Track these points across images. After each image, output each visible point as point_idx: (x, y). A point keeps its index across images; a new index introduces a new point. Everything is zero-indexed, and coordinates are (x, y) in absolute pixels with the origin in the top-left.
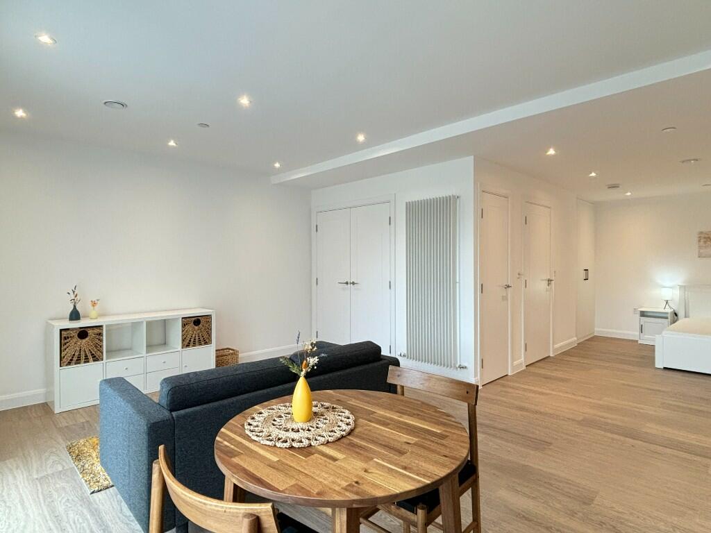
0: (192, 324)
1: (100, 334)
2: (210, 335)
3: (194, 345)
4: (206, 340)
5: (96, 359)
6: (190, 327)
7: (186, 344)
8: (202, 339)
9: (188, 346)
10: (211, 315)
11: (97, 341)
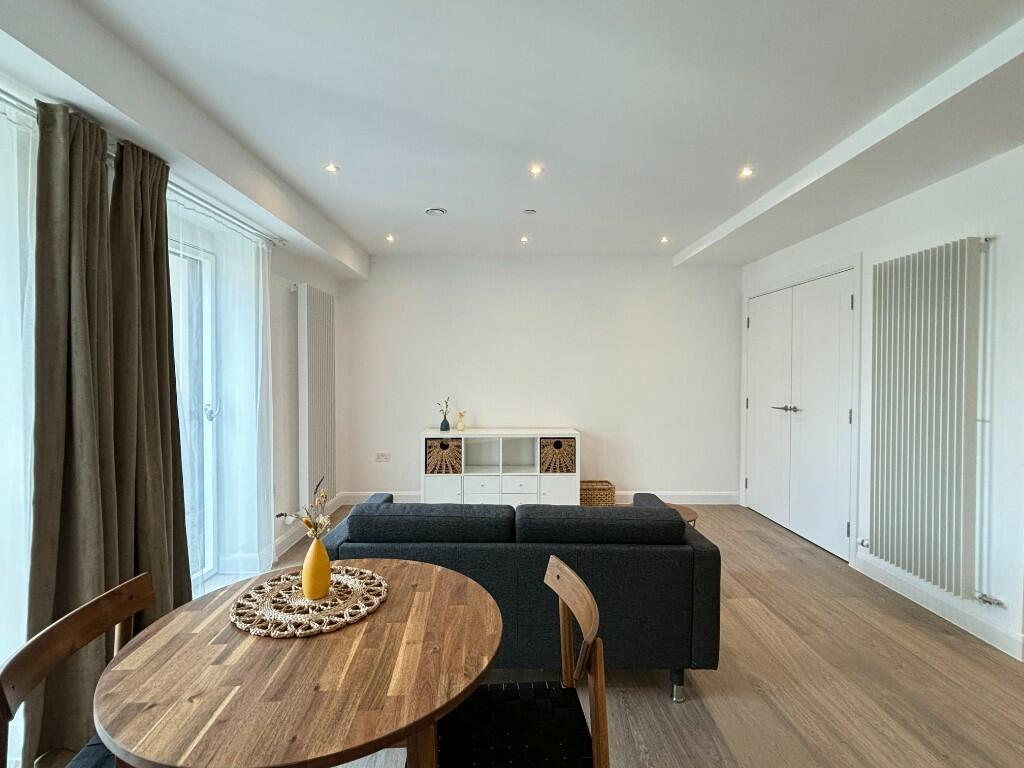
0: (552, 447)
1: (459, 447)
2: (573, 462)
3: (555, 471)
4: (568, 467)
5: (456, 471)
6: (550, 449)
7: (545, 468)
8: (563, 465)
9: (547, 471)
10: (574, 438)
11: (456, 453)
